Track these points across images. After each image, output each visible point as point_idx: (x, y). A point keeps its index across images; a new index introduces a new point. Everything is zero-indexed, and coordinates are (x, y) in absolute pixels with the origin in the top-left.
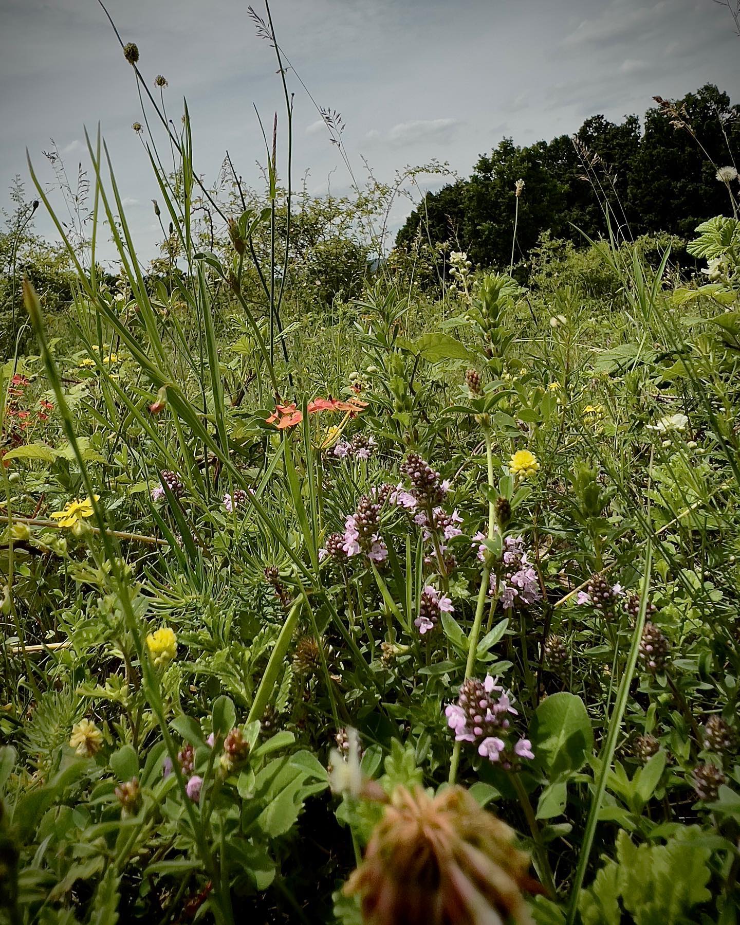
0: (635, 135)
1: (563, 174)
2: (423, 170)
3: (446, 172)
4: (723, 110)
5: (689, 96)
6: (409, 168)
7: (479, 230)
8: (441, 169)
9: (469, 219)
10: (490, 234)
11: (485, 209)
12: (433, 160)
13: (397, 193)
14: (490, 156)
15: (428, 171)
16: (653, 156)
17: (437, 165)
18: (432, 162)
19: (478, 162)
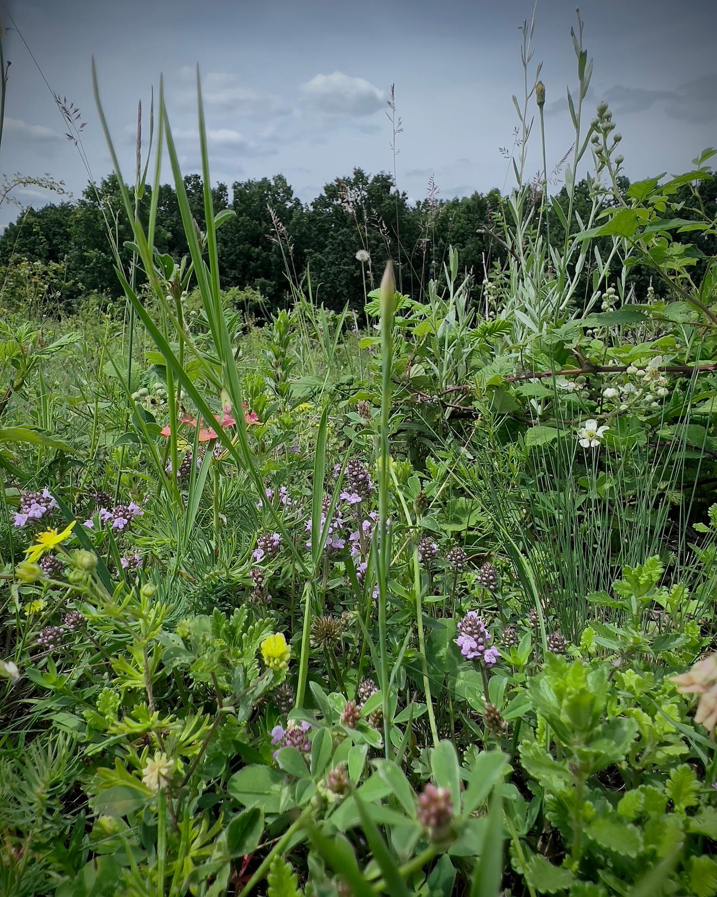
0: (224, 201)
1: (165, 220)
2: (35, 182)
3: (61, 191)
4: (288, 199)
5: (265, 179)
6: (19, 176)
7: (86, 256)
8: (55, 186)
9: (76, 244)
10: (98, 262)
11: (93, 236)
12: (47, 175)
13: (5, 200)
14: (99, 185)
15: (40, 184)
16: (239, 222)
17: (51, 181)
18: (46, 177)
19: (87, 188)
